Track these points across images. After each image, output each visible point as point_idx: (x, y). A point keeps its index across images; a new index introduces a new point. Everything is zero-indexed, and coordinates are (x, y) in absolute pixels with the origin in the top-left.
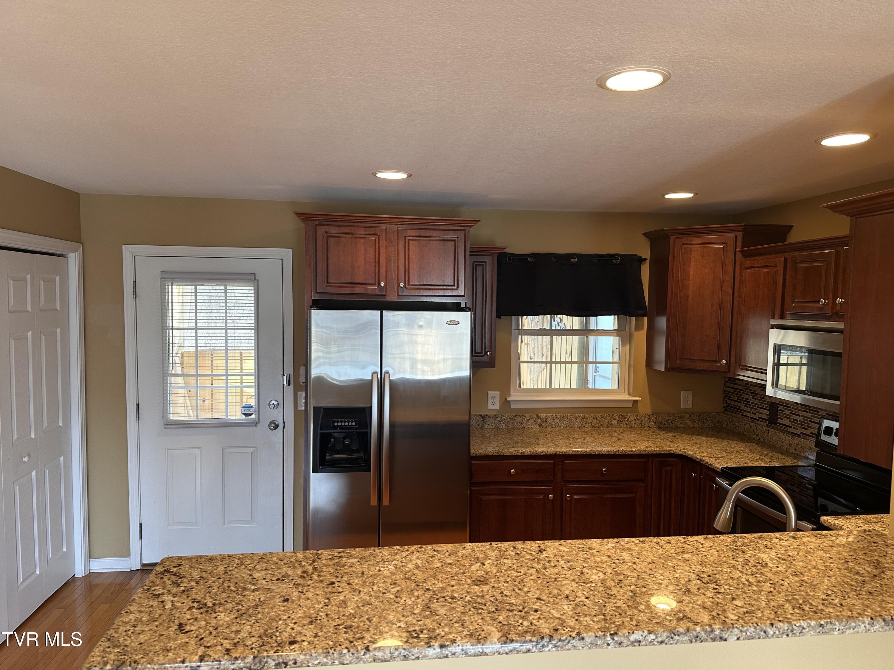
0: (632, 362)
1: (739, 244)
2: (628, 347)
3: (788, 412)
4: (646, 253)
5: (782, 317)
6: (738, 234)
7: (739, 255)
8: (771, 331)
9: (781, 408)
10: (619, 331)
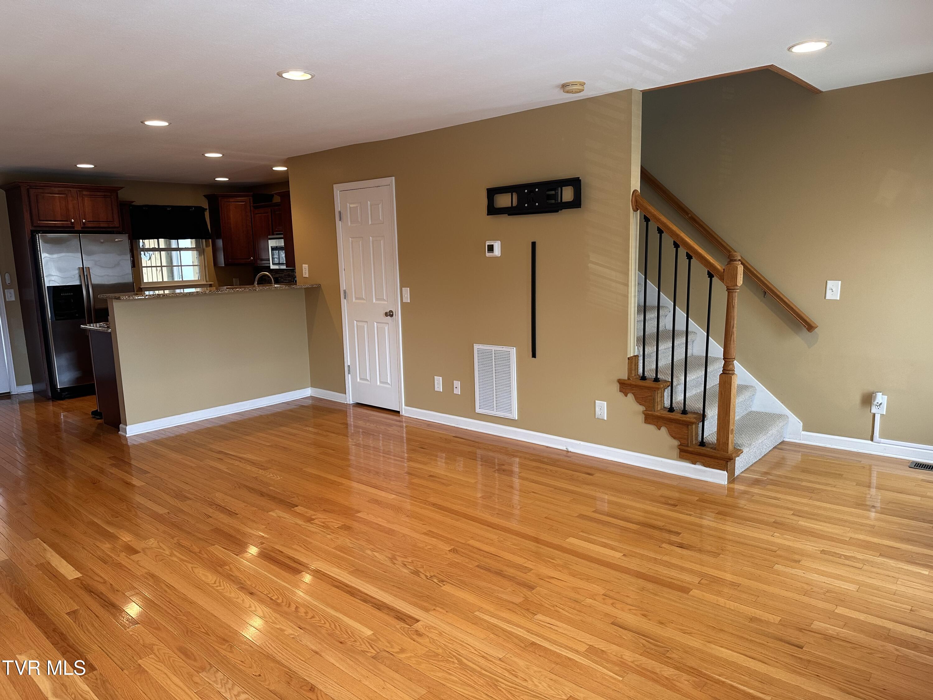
0: (206, 264)
1: (252, 202)
2: (203, 256)
3: (282, 280)
4: (206, 206)
5: (273, 234)
6: (251, 198)
7: (252, 208)
8: (269, 241)
9: (279, 279)
10: (198, 248)
